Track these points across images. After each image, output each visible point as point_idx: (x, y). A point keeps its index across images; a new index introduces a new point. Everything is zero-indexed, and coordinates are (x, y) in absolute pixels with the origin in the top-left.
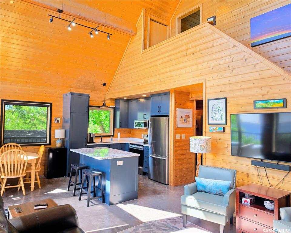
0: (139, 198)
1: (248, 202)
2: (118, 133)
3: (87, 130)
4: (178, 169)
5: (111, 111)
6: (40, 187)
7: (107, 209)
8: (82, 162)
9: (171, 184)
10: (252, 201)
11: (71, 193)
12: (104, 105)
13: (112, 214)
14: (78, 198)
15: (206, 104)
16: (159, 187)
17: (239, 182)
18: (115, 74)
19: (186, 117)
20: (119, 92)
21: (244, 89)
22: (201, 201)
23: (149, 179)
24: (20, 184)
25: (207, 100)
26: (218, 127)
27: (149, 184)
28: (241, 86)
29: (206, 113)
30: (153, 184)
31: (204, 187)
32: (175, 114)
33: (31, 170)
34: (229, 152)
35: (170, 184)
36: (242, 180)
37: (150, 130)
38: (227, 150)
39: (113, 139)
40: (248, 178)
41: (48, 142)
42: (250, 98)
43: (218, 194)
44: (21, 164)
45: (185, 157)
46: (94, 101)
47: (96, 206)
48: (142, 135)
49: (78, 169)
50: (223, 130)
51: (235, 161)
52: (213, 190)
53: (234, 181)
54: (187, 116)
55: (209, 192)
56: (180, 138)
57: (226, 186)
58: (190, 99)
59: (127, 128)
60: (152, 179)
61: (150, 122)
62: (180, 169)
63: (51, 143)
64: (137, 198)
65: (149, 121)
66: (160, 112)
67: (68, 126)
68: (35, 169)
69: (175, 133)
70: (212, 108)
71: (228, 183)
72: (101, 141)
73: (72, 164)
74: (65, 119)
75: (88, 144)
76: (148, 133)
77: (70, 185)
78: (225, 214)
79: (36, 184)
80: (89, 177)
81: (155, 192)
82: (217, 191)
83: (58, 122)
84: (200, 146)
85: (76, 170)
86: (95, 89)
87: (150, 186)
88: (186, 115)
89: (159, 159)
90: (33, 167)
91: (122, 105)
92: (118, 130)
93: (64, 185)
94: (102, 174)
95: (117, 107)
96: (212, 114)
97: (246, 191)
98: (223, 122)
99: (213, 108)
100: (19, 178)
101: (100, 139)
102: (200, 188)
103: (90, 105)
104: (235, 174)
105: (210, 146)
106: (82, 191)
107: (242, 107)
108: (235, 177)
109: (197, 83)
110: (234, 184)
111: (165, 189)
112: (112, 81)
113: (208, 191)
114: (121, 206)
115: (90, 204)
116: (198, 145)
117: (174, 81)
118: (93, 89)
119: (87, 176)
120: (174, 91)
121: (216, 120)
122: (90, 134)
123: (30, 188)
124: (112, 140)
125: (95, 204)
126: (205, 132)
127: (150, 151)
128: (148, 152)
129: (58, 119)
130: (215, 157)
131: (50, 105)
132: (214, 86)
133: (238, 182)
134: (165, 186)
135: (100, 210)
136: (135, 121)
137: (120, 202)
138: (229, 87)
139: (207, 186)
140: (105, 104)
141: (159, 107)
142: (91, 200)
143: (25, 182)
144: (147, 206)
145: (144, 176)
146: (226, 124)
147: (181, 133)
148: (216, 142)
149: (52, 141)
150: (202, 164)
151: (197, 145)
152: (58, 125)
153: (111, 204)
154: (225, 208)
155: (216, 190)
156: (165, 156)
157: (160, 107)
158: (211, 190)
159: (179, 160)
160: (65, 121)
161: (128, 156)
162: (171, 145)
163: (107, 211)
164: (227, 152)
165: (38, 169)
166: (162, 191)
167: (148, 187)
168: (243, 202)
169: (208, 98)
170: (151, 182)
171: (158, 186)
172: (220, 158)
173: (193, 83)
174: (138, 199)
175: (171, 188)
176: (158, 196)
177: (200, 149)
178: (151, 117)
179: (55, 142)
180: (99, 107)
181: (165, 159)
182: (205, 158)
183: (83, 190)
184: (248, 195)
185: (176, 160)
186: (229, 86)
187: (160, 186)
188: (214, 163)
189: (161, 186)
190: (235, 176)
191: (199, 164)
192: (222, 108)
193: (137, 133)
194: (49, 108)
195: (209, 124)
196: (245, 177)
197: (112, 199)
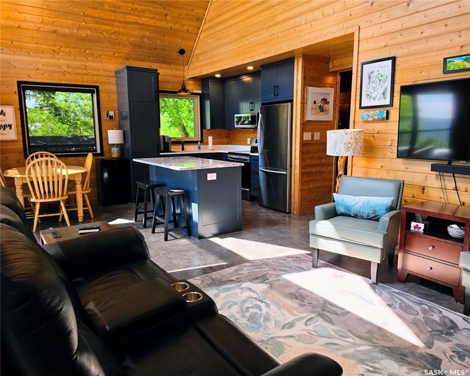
0: (244, 230)
1: (420, 228)
2: (209, 137)
3: (158, 132)
4: (306, 189)
5: (196, 99)
6: (92, 217)
7: (194, 243)
8: (154, 178)
9: (295, 212)
10: (427, 227)
11: (141, 224)
12: (184, 89)
13: (202, 250)
14: (151, 230)
15: (357, 71)
16: (275, 216)
17: (408, 201)
18: (200, 32)
19: (321, 103)
20: (206, 65)
21: (427, 38)
22: (341, 228)
23: (260, 205)
24: (61, 212)
25: (360, 63)
26: (377, 111)
27: (260, 213)
28: (422, 33)
29: (356, 89)
30: (266, 212)
31: (348, 208)
32: (304, 96)
33: (75, 190)
34: (393, 153)
35: (293, 211)
36: (413, 197)
37: (261, 128)
38: (390, 150)
39: (201, 146)
40: (423, 193)
41: (99, 151)
42: (437, 55)
43: (369, 217)
44: (58, 181)
45: (318, 169)
46: (166, 82)
47: (177, 240)
48: (249, 140)
49: (149, 189)
50: (385, 115)
51: (403, 167)
52: (363, 212)
53: (398, 197)
54: (325, 101)
55: (356, 215)
56: (310, 139)
57: (384, 205)
58: (331, 70)
59: (223, 128)
60: (265, 205)
61: (261, 114)
62: (309, 189)
63: (104, 152)
64: (241, 230)
65: (258, 114)
66: (277, 95)
67: (127, 124)
68: (82, 190)
69: (303, 130)
70: (368, 77)
71: (388, 201)
72: (183, 149)
73: (139, 181)
74: (121, 113)
75: (161, 154)
76: (257, 136)
77: (137, 213)
78: (381, 246)
79: (86, 212)
80: (165, 198)
81: (270, 223)
82: (369, 213)
83: (111, 117)
84: (344, 143)
85: (145, 189)
86: (167, 61)
87: (262, 215)
88: (322, 99)
89: (277, 173)
90: (79, 187)
91: (212, 88)
92: (209, 132)
93: (129, 214)
94: (184, 193)
95: (205, 92)
96: (368, 89)
97: (418, 211)
98: (387, 102)
99: (370, 77)
100: (58, 202)
101: (181, 147)
102: (340, 209)
103: (160, 89)
104: (401, 187)
105: (360, 144)
106: (155, 219)
107: (421, 72)
108: (401, 192)
109: (343, 33)
110: (399, 203)
111: (285, 218)
112: (195, 45)
113: (354, 214)
114: (217, 240)
115: (169, 238)
116: (341, 143)
117: (301, 34)
118: (164, 62)
119: (161, 197)
120: (301, 55)
121: (374, 99)
122: (164, 137)
123: (78, 217)
124: (199, 148)
125: (176, 238)
126: (354, 123)
127: (261, 162)
128: (258, 164)
129: (111, 113)
130: (369, 162)
131: (95, 90)
132: (373, 37)
133: (405, 201)
134: (285, 214)
135: (184, 246)
136: (236, 115)
137: (215, 236)
138: (400, 37)
139: (353, 206)
140: (185, 86)
141: (275, 87)
142: (170, 233)
143: (68, 210)
144: (256, 240)
145: (252, 202)
146: (391, 104)
147: (312, 131)
148: (372, 138)
149: (105, 148)
150: (346, 173)
151: (339, 142)
152: (111, 123)
153: (201, 237)
154: (381, 236)
155: (367, 212)
156: (286, 170)
157: (278, 86)
158: (360, 212)
159: (309, 174)
160: (122, 118)
161: (224, 167)
162: (295, 151)
163: (195, 246)
164: (390, 153)
165: (86, 190)
166: (281, 221)
167: (258, 216)
168: (412, 228)
169: (362, 60)
170: (263, 210)
171: (274, 214)
172: (377, 164)
173: (337, 35)
174: (243, 232)
175: (295, 217)
176: (274, 227)
177: (344, 148)
178: (262, 105)
179: (110, 151)
180: (175, 92)
181: (285, 173)
182: (352, 167)
183: (157, 218)
184: (420, 217)
185: (302, 174)
186: (401, 35)
187: (277, 215)
188: (367, 173)
189: (279, 215)
190: (401, 189)
191: (340, 175)
192: (386, 77)
193: (241, 136)
194: (95, 95)
195: (361, 108)
196: (418, 192)
197: (202, 230)
